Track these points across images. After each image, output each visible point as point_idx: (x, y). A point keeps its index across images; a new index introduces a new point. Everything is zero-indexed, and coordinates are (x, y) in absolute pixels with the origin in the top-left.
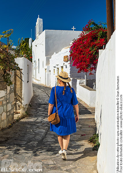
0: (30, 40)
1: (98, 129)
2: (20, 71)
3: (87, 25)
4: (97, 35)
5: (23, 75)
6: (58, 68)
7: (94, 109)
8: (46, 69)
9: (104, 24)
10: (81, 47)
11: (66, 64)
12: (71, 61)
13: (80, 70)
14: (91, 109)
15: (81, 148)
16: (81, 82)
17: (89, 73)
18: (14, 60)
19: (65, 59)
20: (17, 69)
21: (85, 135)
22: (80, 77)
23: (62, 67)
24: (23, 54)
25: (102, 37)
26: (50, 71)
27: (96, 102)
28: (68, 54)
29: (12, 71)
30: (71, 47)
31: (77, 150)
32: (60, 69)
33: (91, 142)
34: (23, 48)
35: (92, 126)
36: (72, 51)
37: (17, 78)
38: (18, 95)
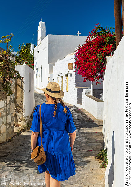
0: (32, 45)
1: (106, 144)
2: (21, 80)
3: (94, 30)
4: (105, 41)
5: (24, 84)
6: (62, 77)
7: (101, 122)
8: (49, 78)
9: (112, 29)
10: (87, 54)
11: (71, 71)
12: (76, 69)
13: (86, 79)
14: (98, 121)
15: (88, 165)
16: (87, 92)
17: (96, 82)
18: (15, 68)
19: (70, 67)
20: (18, 78)
21: (92, 150)
22: (86, 87)
23: (67, 75)
24: (24, 61)
25: (109, 43)
26: (53, 80)
27: (104, 114)
28: (73, 61)
29: (12, 79)
30: (76, 53)
31: (83, 168)
32: (64, 77)
33: (99, 158)
34: (24, 55)
35: (99, 141)
36: (77, 57)
37: (18, 87)
38: (19, 106)
